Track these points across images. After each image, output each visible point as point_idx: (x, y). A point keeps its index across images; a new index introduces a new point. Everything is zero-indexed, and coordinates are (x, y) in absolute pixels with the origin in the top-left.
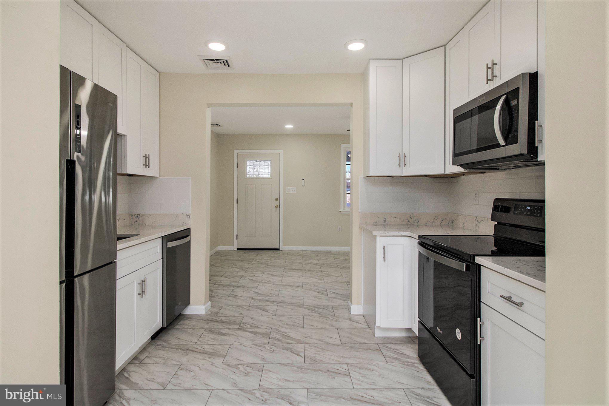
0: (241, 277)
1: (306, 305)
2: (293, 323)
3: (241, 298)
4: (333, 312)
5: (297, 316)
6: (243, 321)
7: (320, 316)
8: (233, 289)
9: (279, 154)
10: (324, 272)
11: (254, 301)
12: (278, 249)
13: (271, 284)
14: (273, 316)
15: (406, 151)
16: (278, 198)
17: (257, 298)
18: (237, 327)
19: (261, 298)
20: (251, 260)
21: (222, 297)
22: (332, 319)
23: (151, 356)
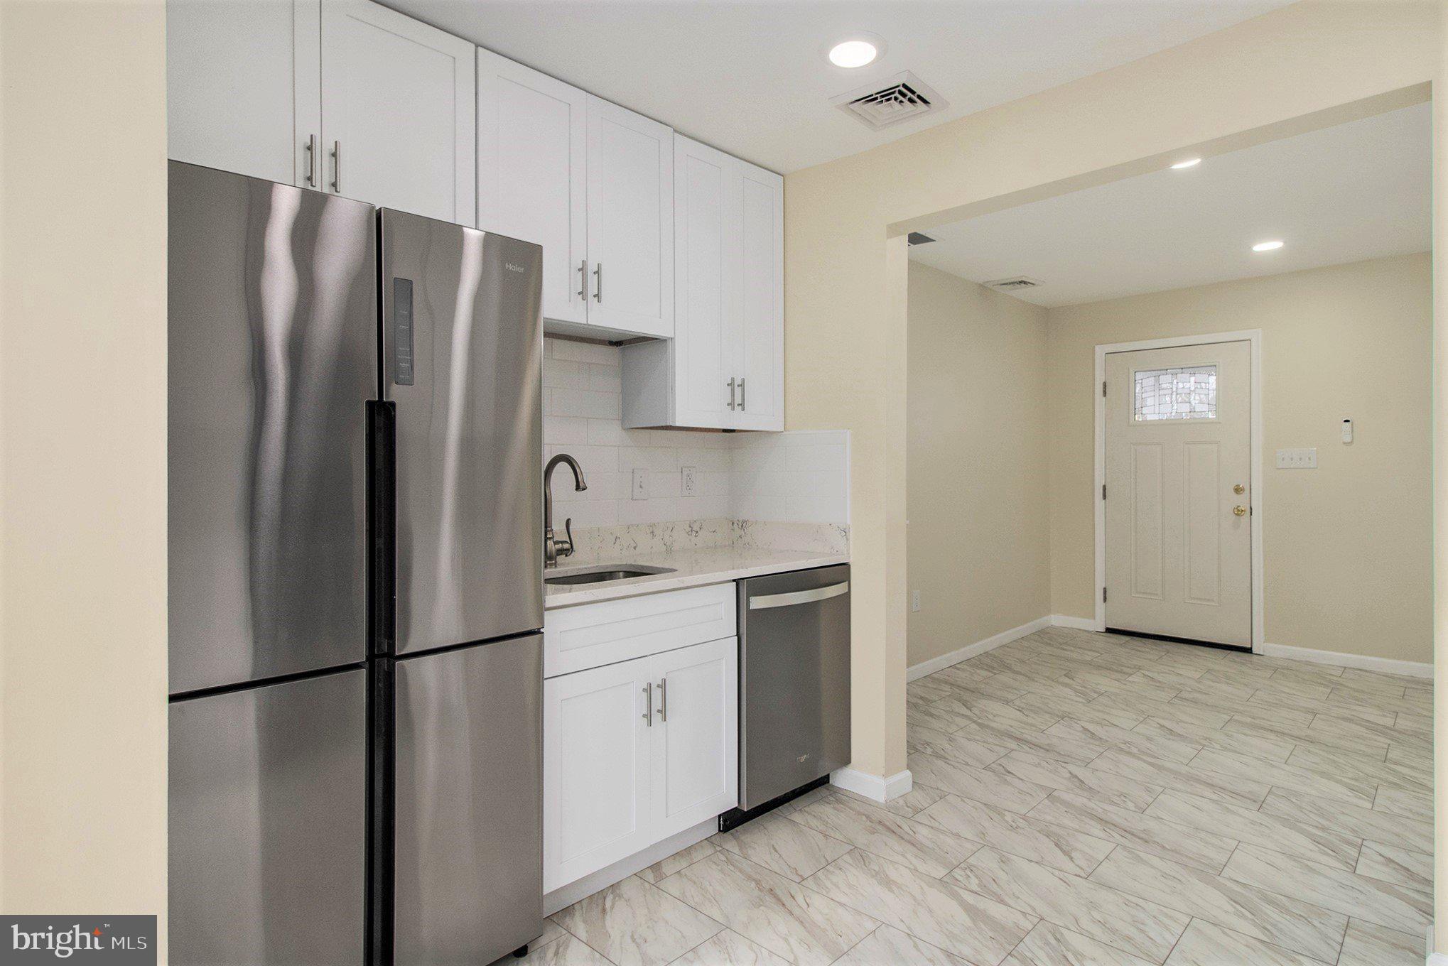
0: (1063, 716)
1: (1229, 878)
3: (1018, 783)
5: (1169, 912)
6: (972, 861)
8: (1015, 747)
9: (1249, 342)
11: (1049, 804)
12: (1248, 651)
13: (1144, 761)
14: (1079, 876)
16: (1243, 484)
17: (1066, 797)
18: (940, 872)
19: (1080, 800)
20: (1130, 671)
21: (967, 764)
23: (686, 875)
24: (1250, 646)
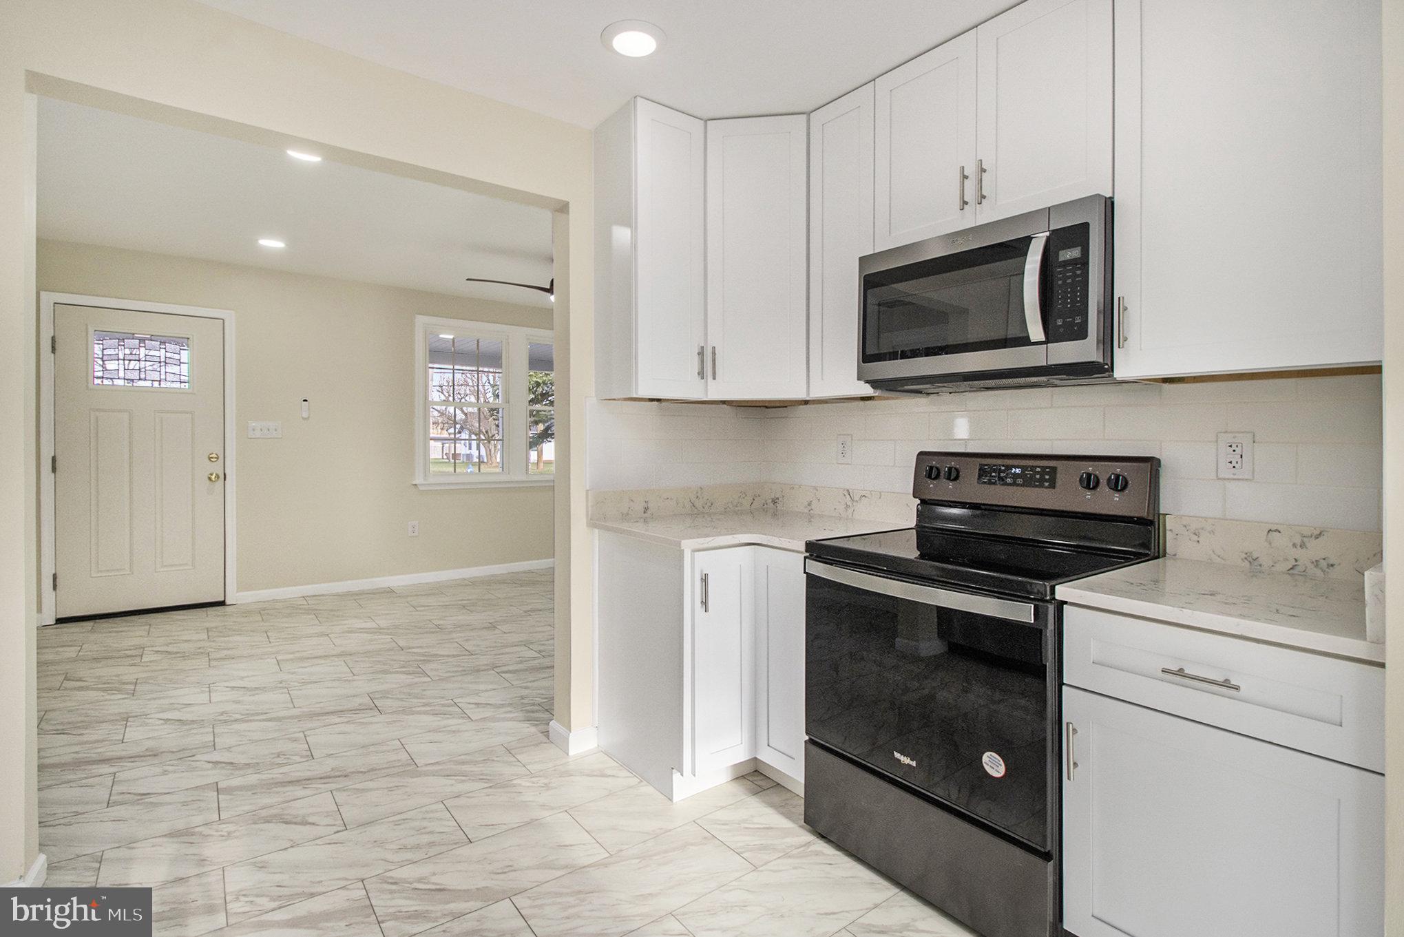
0: (126, 719)
1: (426, 765)
2: (425, 839)
3: (168, 798)
4: (518, 763)
5: (424, 809)
7: (491, 787)
8: (113, 770)
9: (220, 321)
10: (410, 650)
11: (228, 797)
12: (222, 604)
13: (257, 720)
14: (338, 832)
15: (714, 340)
16: (218, 452)
17: (235, 783)
19: (253, 779)
20: (136, 653)
22: (531, 784)
24: (223, 599)
